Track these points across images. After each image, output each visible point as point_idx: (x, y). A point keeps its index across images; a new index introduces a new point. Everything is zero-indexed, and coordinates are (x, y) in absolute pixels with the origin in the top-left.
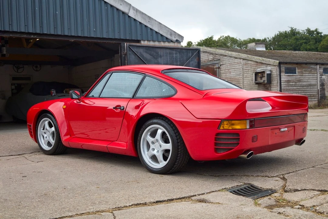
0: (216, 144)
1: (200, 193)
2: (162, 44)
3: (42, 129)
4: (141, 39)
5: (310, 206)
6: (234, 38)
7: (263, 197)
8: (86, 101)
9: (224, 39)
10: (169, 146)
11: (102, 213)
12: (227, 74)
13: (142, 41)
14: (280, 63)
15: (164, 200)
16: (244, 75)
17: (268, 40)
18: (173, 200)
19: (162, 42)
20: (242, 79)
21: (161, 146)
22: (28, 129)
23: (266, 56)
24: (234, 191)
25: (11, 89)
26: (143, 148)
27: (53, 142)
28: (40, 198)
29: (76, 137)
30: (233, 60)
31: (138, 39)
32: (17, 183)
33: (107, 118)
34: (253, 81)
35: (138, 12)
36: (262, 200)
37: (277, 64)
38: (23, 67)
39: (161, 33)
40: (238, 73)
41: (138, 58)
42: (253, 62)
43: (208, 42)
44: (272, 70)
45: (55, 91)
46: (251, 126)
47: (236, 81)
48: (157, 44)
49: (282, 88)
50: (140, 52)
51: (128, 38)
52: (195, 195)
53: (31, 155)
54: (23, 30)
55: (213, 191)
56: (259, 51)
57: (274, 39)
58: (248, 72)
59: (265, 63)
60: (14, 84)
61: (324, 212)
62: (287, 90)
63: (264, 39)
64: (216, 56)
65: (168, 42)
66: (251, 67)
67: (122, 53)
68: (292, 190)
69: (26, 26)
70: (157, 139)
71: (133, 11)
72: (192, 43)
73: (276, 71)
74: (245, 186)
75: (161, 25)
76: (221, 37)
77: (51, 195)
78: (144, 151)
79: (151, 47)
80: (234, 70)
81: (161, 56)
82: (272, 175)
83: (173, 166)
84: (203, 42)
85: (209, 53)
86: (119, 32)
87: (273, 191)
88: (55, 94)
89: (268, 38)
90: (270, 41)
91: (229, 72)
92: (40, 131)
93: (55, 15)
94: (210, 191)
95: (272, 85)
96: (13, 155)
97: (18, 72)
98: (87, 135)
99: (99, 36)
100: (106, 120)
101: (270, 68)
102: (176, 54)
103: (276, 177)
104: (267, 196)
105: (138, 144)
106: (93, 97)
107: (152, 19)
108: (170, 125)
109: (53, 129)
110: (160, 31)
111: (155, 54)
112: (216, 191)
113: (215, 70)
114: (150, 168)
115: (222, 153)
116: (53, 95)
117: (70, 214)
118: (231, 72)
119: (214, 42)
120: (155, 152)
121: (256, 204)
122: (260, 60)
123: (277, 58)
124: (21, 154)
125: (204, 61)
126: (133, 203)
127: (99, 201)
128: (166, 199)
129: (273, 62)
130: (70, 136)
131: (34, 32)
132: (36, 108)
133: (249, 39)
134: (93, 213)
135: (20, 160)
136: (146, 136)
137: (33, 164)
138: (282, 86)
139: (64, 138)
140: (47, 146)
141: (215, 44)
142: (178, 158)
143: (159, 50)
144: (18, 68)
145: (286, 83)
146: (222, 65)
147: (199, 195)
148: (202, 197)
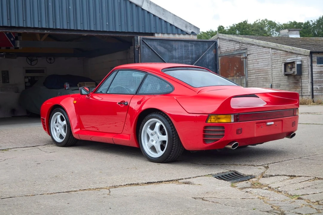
0: (204, 136)
1: (187, 177)
2: (177, 37)
3: (55, 122)
4: (155, 32)
5: (275, 187)
6: (272, 22)
7: (241, 181)
8: (94, 97)
9: (261, 23)
10: (165, 138)
11: (100, 190)
12: (255, 65)
13: (156, 34)
14: (311, 53)
15: (155, 181)
16: (273, 66)
17: (311, 23)
18: (162, 182)
19: (177, 35)
20: (270, 70)
21: (158, 138)
22: (41, 123)
23: (297, 45)
24: (218, 177)
25: (24, 82)
26: (144, 139)
27: (64, 134)
28: (51, 179)
29: (86, 130)
30: (261, 49)
31: (152, 32)
32: (32, 168)
33: (118, 113)
34: (282, 72)
35: (151, 5)
36: (240, 184)
37: (308, 54)
38: (37, 60)
39: (176, 25)
40: (266, 64)
41: (152, 51)
42: (282, 51)
43: (242, 27)
44: (303, 60)
45: (68, 85)
46: (236, 120)
47: (264, 72)
48: (171, 37)
49: (314, 80)
50: (154, 46)
51: (141, 31)
52: (183, 179)
53: (44, 146)
54: (36, 26)
55: (199, 176)
56: (292, 38)
57: (318, 21)
58: (276, 63)
59: (296, 52)
60: (28, 77)
61: (282, 191)
62: (320, 82)
63: (306, 22)
64: (243, 44)
65: (183, 34)
66: (280, 57)
67: (136, 47)
68: (268, 175)
69: (40, 21)
70: (155, 132)
71: (147, 3)
72: (223, 28)
73: (307, 61)
74: (229, 173)
75: (176, 17)
76: (257, 21)
77: (61, 177)
78: (144, 142)
79: (165, 40)
80: (262, 60)
81: (175, 48)
82: (257, 165)
83: (169, 155)
84: (236, 27)
85: (235, 41)
86: (133, 25)
87: (252, 177)
88: (69, 88)
89: (312, 21)
90: (314, 24)
91: (256, 62)
92: (53, 124)
93: (68, 10)
94: (197, 176)
95: (303, 76)
96: (27, 147)
97: (31, 65)
98: (97, 128)
99: (111, 30)
100: (116, 114)
101: (300, 58)
102: (192, 46)
103: (261, 166)
104: (246, 180)
105: (139, 135)
106: (101, 93)
107: (167, 11)
108: (166, 118)
109: (65, 122)
110: (175, 23)
111: (169, 47)
112: (202, 176)
113: (242, 60)
114: (150, 157)
115: (210, 144)
116: (67, 88)
117: (75, 190)
118: (259, 62)
119: (248, 26)
120: (154, 143)
121: (232, 186)
122: (290, 49)
123: (310, 47)
124: (35, 146)
125: (230, 50)
126: (127, 184)
127: (100, 181)
128: (156, 181)
129: (304, 51)
130: (80, 129)
131: (47, 27)
132: (49, 103)
133: (289, 22)
134: (93, 189)
135: (34, 150)
136: (146, 129)
137: (47, 154)
138: (314, 77)
139: (74, 131)
140: (59, 139)
141: (250, 28)
142: (174, 148)
143: (173, 43)
144: (31, 61)
145: (319, 75)
146: (249, 54)
147: (186, 179)
148: (188, 180)
